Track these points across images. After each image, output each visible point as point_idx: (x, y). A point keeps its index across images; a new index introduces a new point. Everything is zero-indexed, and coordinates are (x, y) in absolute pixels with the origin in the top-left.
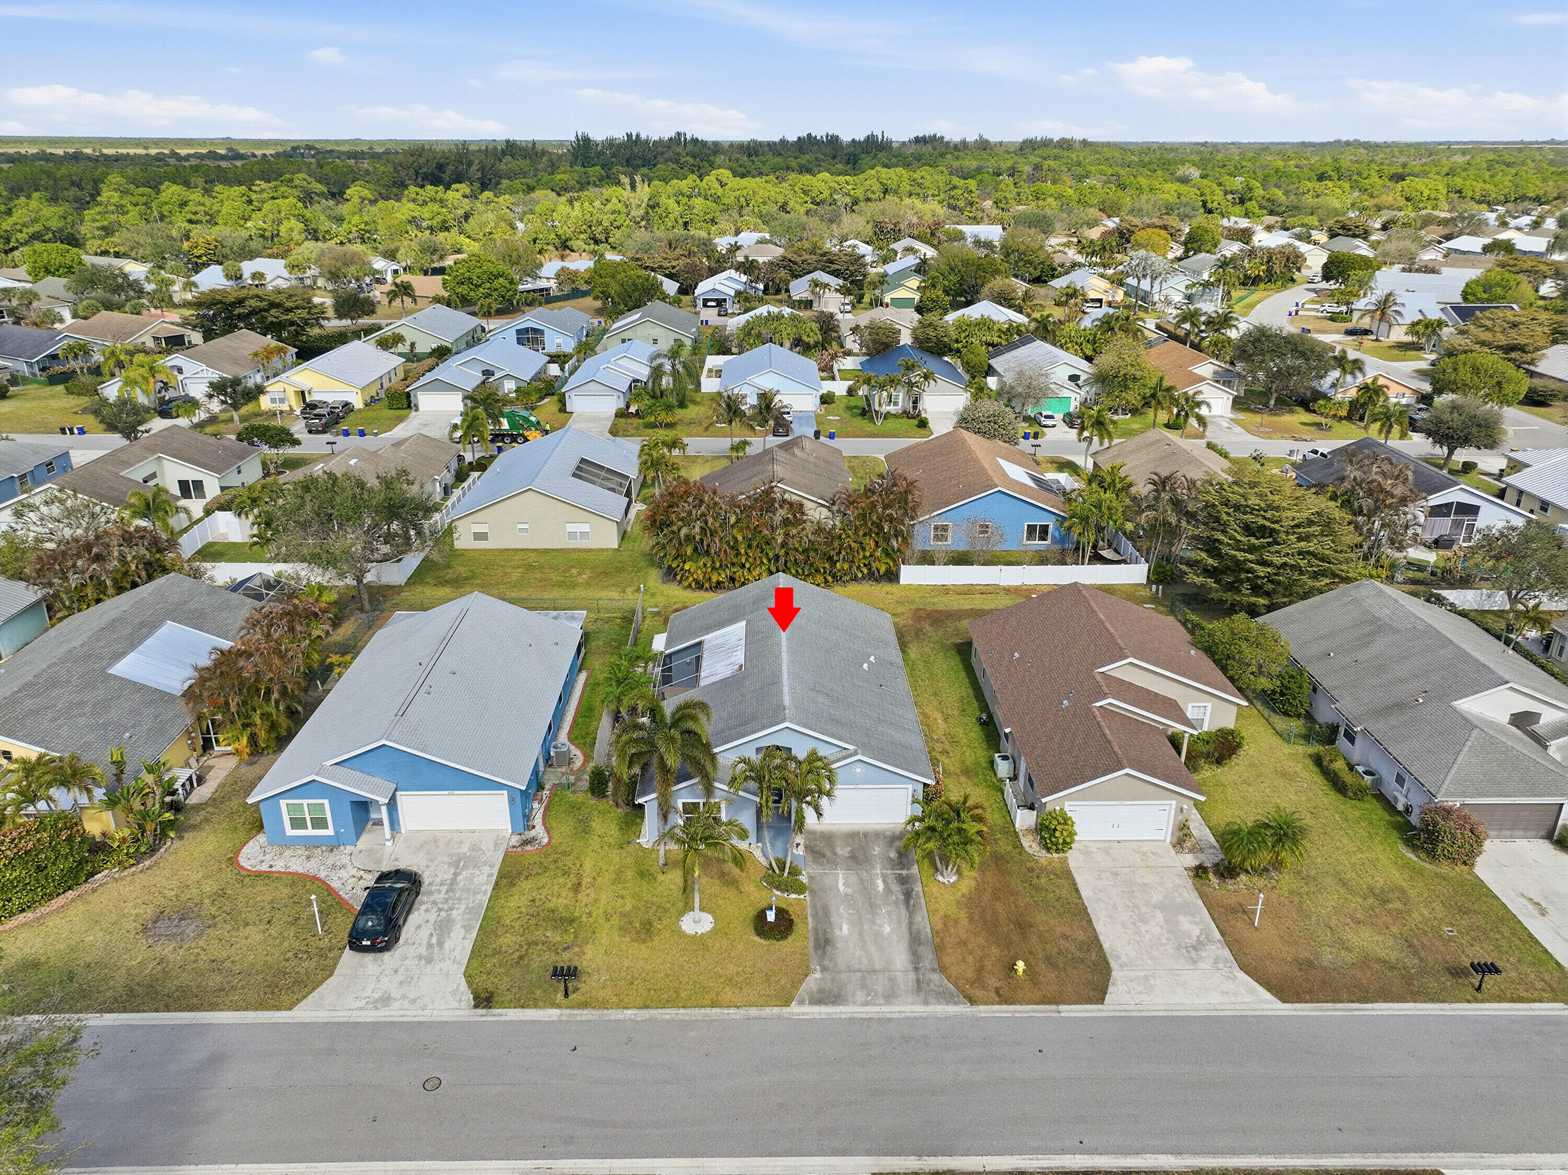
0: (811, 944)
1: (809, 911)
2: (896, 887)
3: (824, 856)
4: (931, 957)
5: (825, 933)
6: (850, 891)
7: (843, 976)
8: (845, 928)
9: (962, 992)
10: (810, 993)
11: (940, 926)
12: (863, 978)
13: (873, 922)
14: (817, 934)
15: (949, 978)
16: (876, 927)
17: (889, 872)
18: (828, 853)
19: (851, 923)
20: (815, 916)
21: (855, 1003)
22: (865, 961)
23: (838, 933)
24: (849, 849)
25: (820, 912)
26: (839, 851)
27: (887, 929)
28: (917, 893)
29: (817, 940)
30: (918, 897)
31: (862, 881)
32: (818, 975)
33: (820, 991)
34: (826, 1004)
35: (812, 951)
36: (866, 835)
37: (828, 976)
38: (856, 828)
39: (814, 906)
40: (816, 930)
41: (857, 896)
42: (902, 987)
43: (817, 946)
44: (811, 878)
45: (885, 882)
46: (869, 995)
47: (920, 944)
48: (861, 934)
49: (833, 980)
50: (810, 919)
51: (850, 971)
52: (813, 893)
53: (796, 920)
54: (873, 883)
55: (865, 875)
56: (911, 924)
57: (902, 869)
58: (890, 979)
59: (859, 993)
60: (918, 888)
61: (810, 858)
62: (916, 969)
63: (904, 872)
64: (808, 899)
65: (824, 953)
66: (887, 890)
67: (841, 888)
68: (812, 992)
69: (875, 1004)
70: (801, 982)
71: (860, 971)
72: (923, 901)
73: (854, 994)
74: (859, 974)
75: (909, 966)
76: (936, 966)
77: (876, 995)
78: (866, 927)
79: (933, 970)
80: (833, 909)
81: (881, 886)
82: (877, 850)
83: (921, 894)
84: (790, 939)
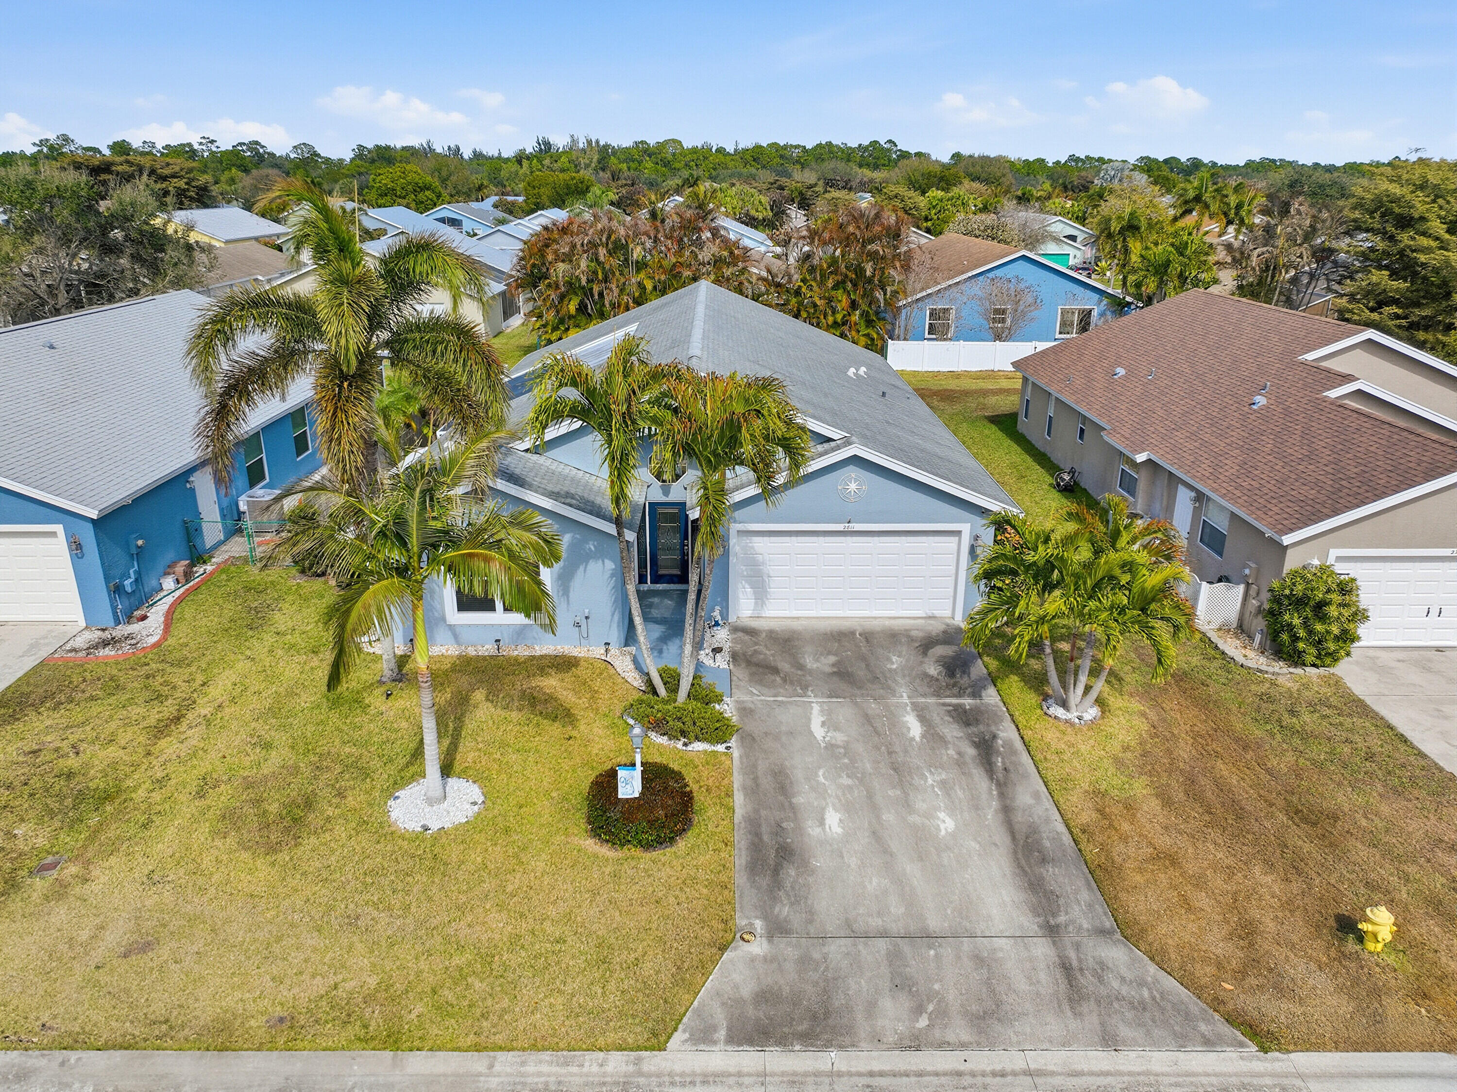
0: (740, 858)
1: (737, 780)
2: (952, 731)
3: (775, 671)
4: (1085, 895)
5: (779, 830)
6: (839, 738)
7: (836, 950)
8: (833, 820)
9: (1217, 1003)
10: (733, 1005)
11: (1087, 816)
12: (894, 957)
13: (907, 805)
14: (758, 835)
15: (1158, 957)
16: (914, 819)
17: (932, 700)
18: (785, 666)
19: (848, 808)
20: (753, 790)
21: (877, 1039)
22: (897, 909)
23: (814, 831)
24: (832, 659)
25: (767, 782)
26: (810, 662)
27: (946, 824)
28: (1008, 744)
29: (756, 847)
30: (1014, 752)
31: (867, 719)
32: (758, 947)
33: (764, 996)
34: (783, 1042)
35: (740, 879)
36: (868, 636)
37: (788, 950)
38: (845, 625)
39: (750, 770)
40: (753, 824)
41: (859, 748)
42: (1022, 985)
43: (755, 866)
44: (745, 711)
45: (923, 719)
46: (919, 1010)
47: (1044, 861)
48: (875, 835)
49: (804, 961)
50: (739, 799)
51: (856, 934)
52: (749, 740)
53: (700, 797)
54: (894, 722)
55: (873, 707)
56: (1007, 810)
57: (959, 695)
58: (979, 960)
59: (887, 1004)
60: (1007, 733)
61: (741, 673)
62: (1052, 931)
63: (967, 702)
64: (736, 753)
65: (777, 883)
66: (932, 735)
67: (818, 732)
68: (739, 1002)
69: (942, 1045)
70: (704, 968)
71: (883, 935)
72: (1025, 758)
73: (871, 1008)
74: (882, 945)
75: (1029, 923)
76: (1108, 923)
77: (942, 1014)
78: (888, 817)
79: (1102, 932)
80: (798, 775)
81: (915, 729)
82: (896, 662)
83: (1018, 744)
84: (682, 845)
